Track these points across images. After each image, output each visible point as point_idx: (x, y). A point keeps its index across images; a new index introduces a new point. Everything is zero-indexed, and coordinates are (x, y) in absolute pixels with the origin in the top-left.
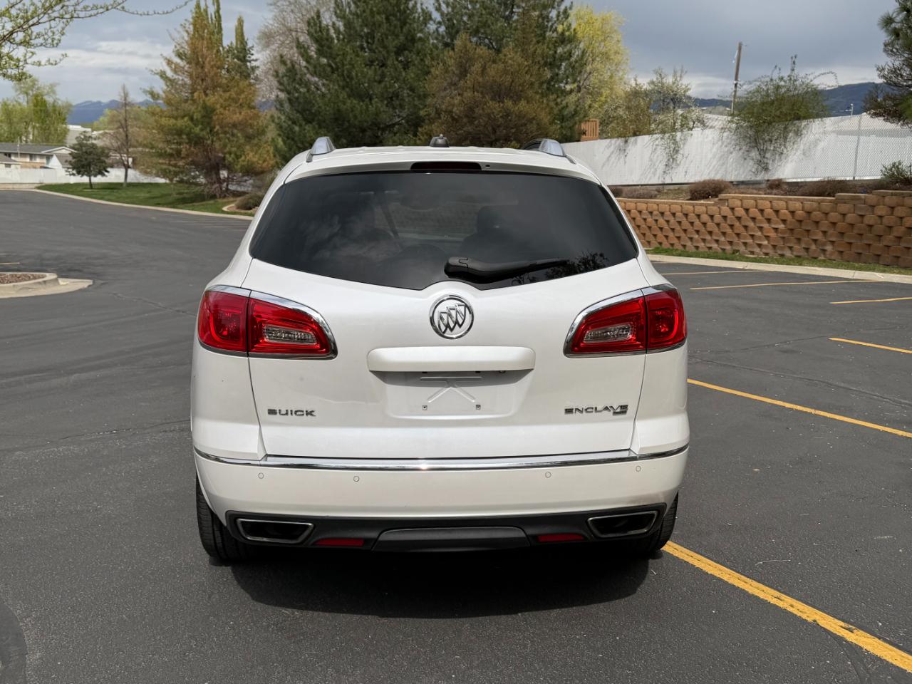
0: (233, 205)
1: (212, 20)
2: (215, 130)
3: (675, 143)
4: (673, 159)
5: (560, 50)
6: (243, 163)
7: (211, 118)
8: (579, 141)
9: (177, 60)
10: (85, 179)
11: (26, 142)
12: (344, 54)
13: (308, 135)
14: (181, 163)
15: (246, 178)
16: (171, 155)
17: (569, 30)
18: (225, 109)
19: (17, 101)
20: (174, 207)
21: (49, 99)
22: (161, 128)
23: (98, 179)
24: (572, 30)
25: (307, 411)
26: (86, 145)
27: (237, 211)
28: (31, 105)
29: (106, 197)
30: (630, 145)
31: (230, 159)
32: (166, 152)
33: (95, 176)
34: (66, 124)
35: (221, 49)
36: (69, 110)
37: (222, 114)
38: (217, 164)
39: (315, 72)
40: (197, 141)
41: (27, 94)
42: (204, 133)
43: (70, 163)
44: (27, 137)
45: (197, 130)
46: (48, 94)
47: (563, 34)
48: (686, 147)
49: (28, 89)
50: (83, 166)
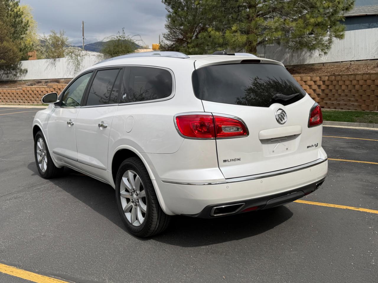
3: (78, 61)
4: (78, 68)
5: (17, 20)
8: (28, 60)
17: (19, 11)
24: (21, 11)
25: (238, 159)
30: (57, 62)
47: (17, 13)
48: (83, 63)
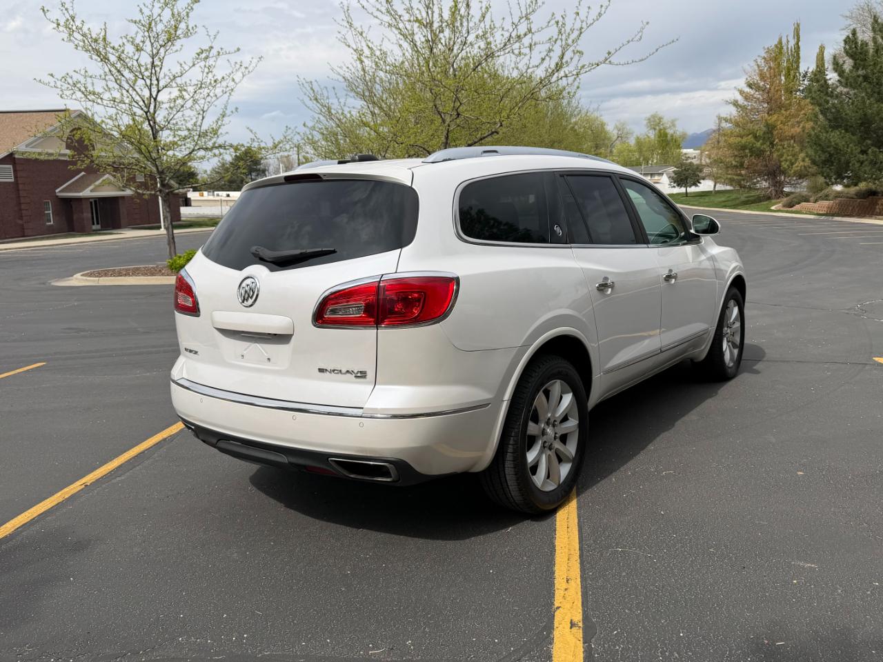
0: (780, 204)
1: (791, 51)
2: (775, 143)
6: (796, 169)
7: (772, 134)
9: (747, 90)
10: (683, 190)
11: (652, 164)
12: (874, 64)
13: (832, 140)
14: (743, 172)
15: (801, 181)
16: (736, 167)
18: (784, 125)
19: (647, 135)
20: (734, 208)
21: (670, 132)
22: (730, 146)
23: (692, 189)
26: (685, 164)
27: (782, 209)
28: (657, 137)
29: (691, 203)
31: (785, 166)
32: (732, 164)
33: (690, 187)
34: (680, 148)
35: (798, 74)
36: (684, 138)
37: (781, 129)
38: (774, 171)
39: (847, 84)
40: (759, 154)
41: (655, 129)
42: (765, 146)
43: (673, 178)
44: (652, 161)
45: (758, 144)
46: (670, 127)
49: (656, 125)
50: (681, 180)
